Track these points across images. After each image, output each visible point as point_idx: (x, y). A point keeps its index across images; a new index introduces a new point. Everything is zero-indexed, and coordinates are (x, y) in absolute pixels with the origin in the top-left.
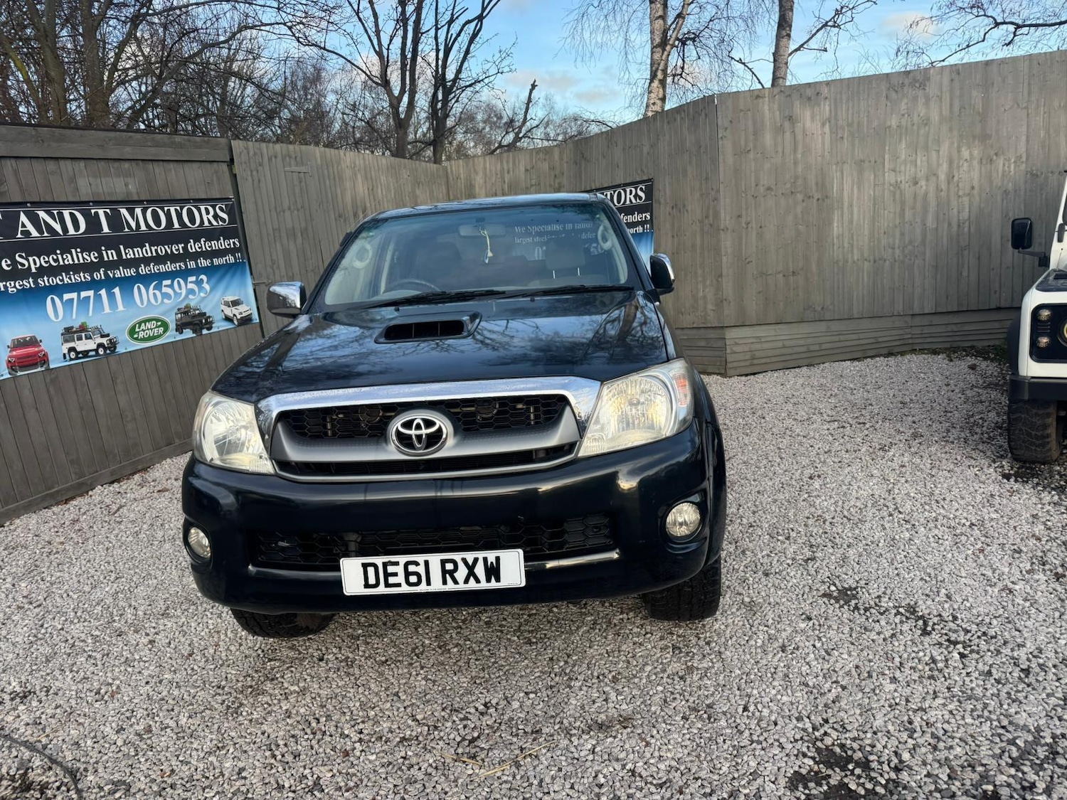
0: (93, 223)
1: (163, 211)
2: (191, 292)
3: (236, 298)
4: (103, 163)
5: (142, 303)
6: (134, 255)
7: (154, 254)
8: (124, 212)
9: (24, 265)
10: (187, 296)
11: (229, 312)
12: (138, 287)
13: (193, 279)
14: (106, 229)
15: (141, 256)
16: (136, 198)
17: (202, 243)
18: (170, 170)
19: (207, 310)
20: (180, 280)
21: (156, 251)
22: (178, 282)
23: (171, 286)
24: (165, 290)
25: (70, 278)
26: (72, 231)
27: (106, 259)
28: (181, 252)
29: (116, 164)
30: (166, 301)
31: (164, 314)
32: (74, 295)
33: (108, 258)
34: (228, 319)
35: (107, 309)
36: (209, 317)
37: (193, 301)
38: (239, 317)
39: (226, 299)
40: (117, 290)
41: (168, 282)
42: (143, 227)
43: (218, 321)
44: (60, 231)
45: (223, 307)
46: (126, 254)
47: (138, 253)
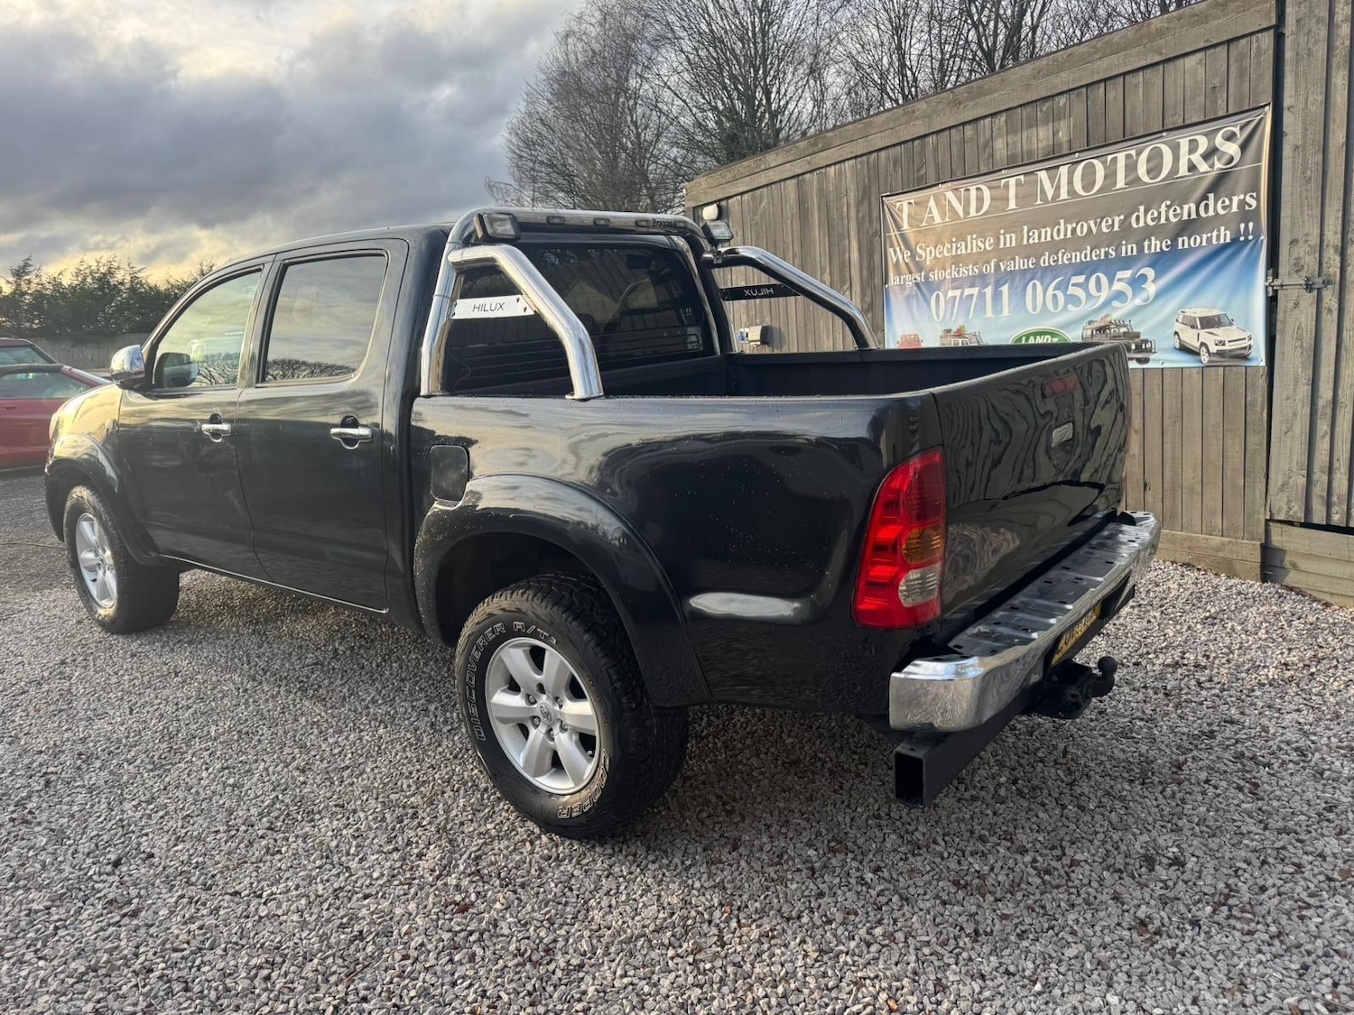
0: (999, 199)
1: (1104, 163)
2: (1120, 296)
3: (1215, 312)
4: (1029, 109)
5: (1034, 309)
6: (1040, 238)
7: (1069, 236)
8: (1043, 175)
9: (920, 257)
10: (1107, 303)
11: (1190, 338)
12: (1034, 285)
13: (1127, 274)
14: (1012, 205)
15: (1049, 239)
16: (1065, 152)
17: (1163, 208)
18: (1136, 86)
19: (1144, 329)
20: (1101, 275)
21: (1074, 230)
22: (1098, 279)
23: (1084, 286)
24: (1071, 290)
25: (958, 273)
26: (973, 212)
27: (1002, 246)
28: (1116, 228)
29: (1048, 104)
30: (1070, 307)
31: (1066, 325)
32: (957, 293)
33: (1005, 244)
34: (1184, 349)
35: (989, 313)
36: (1146, 341)
37: (1118, 312)
38: (1213, 349)
39: (1189, 312)
40: (1005, 289)
41: (1081, 279)
42: (1064, 195)
43: (1165, 350)
44: (961, 214)
45: (1178, 327)
46: (1029, 237)
47: (1047, 234)
